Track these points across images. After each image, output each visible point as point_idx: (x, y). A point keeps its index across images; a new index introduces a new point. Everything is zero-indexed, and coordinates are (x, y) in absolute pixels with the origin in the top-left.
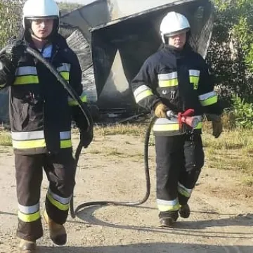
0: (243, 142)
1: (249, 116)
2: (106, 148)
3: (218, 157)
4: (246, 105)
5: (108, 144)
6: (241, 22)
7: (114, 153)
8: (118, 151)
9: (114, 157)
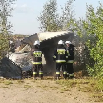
0: (88, 82)
1: (92, 72)
2: (42, 85)
3: (81, 87)
4: (91, 68)
5: (42, 83)
6: (88, 41)
7: (45, 87)
8: (47, 86)
9: (45, 88)
